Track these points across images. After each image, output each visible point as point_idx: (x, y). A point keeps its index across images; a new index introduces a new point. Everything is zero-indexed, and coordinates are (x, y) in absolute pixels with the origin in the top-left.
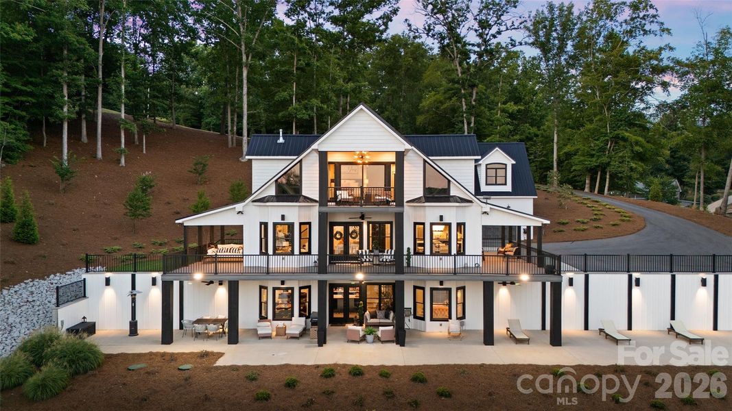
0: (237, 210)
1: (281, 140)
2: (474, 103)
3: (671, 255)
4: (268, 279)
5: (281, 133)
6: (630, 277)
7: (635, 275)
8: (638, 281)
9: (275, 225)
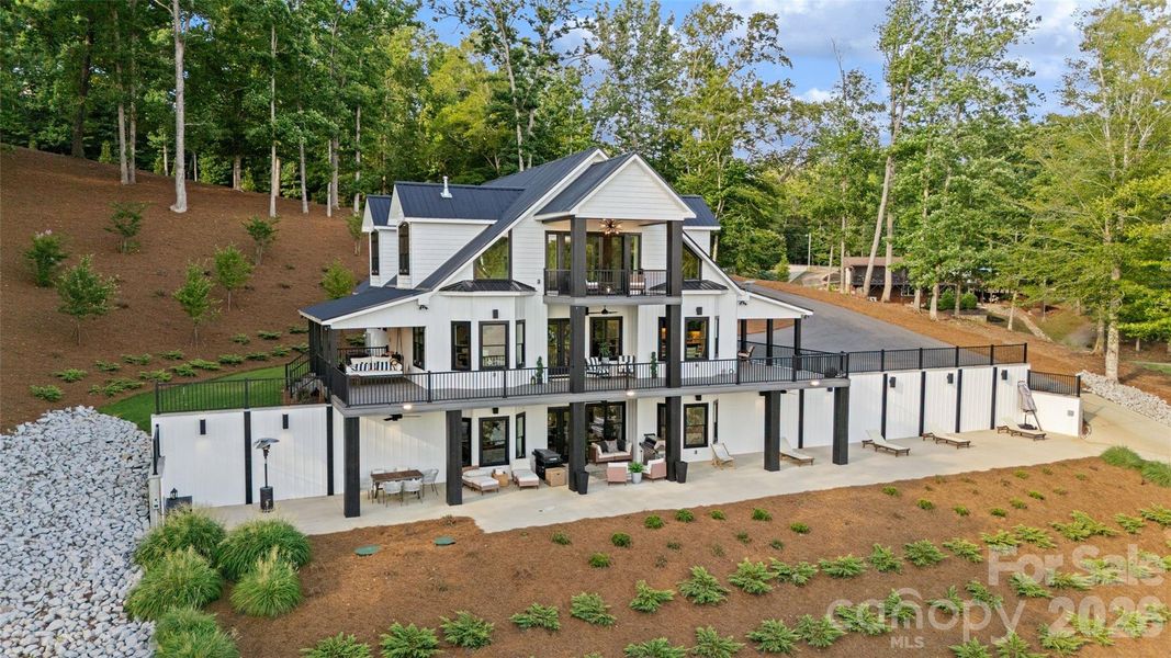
0: (420, 303)
1: (446, 194)
2: (532, 133)
3: (921, 349)
4: (472, 408)
5: (446, 181)
6: (885, 376)
7: (890, 375)
8: (893, 381)
9: (482, 324)
